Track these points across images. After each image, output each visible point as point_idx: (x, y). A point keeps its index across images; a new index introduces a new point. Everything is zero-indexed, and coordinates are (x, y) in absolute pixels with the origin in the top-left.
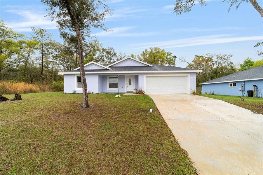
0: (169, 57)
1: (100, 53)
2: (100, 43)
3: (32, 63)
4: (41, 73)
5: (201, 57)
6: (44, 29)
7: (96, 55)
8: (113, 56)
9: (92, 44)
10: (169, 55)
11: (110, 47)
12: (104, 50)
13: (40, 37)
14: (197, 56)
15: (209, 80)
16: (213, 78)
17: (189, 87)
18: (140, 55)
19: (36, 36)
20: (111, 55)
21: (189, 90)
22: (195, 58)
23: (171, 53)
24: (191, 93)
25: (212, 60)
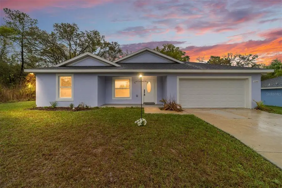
1: (101, 48)
2: (101, 35)
3: (11, 59)
4: (21, 73)
5: (217, 57)
6: (24, 13)
7: (96, 50)
8: (117, 53)
9: (90, 35)
11: (114, 42)
12: (107, 44)
13: (18, 24)
14: (212, 57)
19: (12, 21)
20: (115, 51)
21: (250, 102)
22: (210, 59)
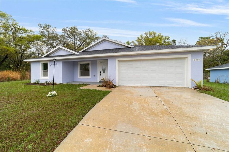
0: (167, 41)
5: (206, 38)
10: (168, 39)
14: (201, 38)
15: (219, 65)
16: (226, 61)
17: (190, 78)
18: (135, 41)
21: (190, 81)
22: (199, 40)
23: (169, 37)
24: (193, 86)
25: (223, 41)
